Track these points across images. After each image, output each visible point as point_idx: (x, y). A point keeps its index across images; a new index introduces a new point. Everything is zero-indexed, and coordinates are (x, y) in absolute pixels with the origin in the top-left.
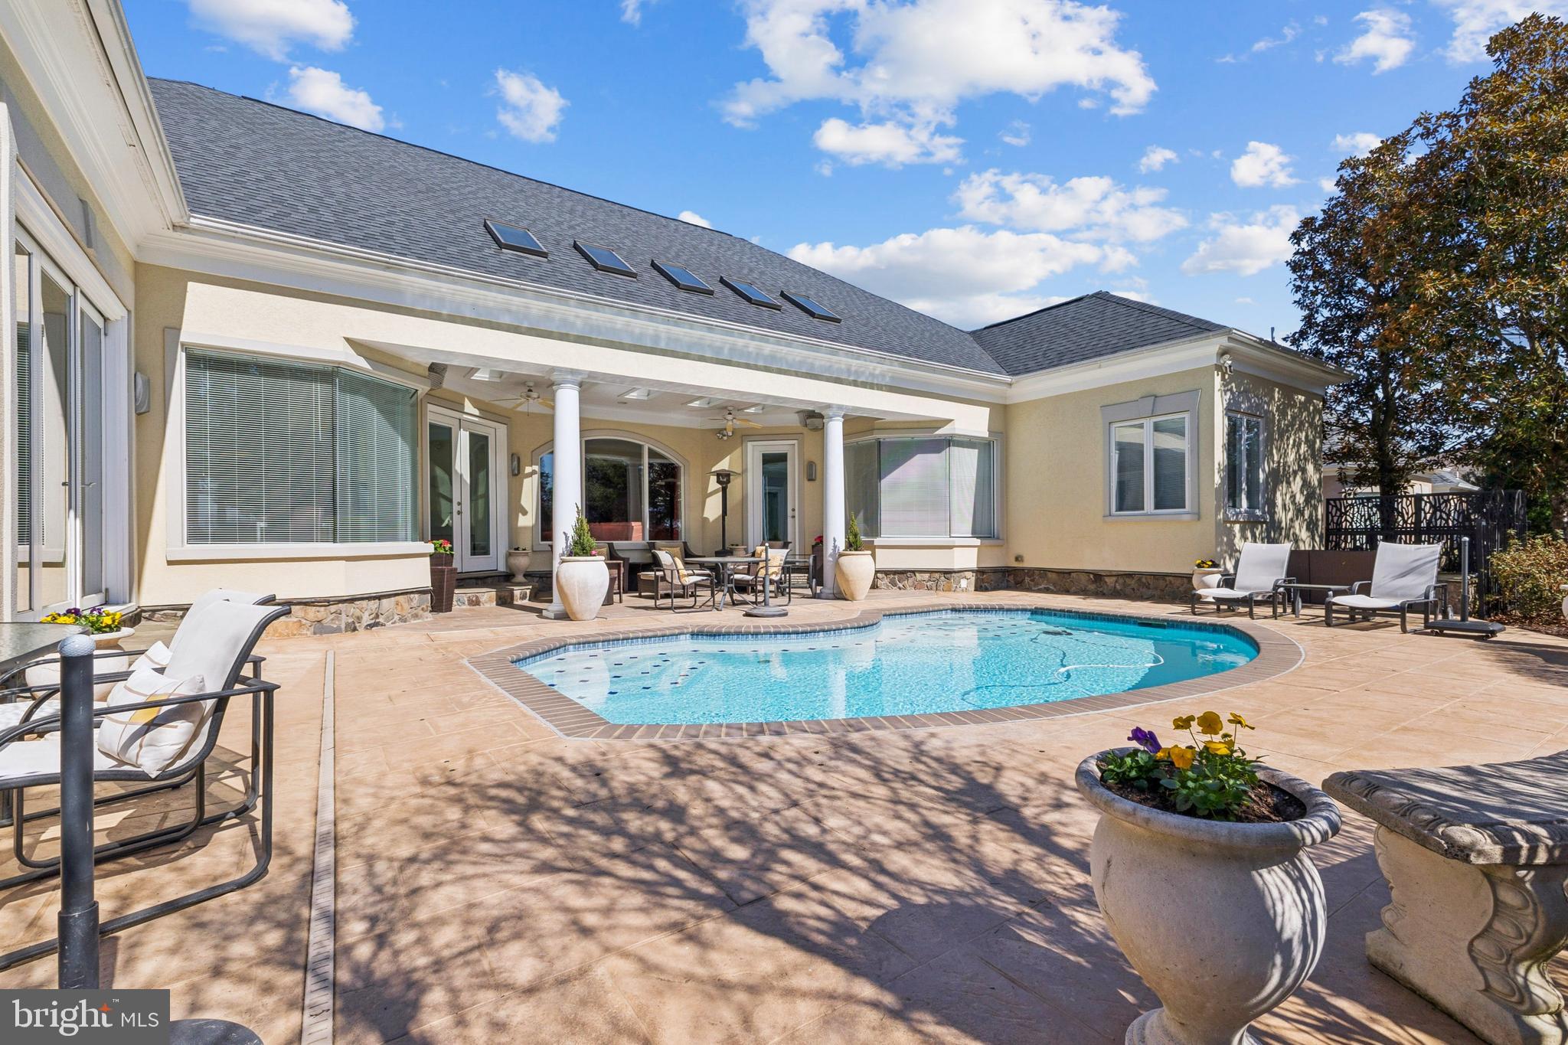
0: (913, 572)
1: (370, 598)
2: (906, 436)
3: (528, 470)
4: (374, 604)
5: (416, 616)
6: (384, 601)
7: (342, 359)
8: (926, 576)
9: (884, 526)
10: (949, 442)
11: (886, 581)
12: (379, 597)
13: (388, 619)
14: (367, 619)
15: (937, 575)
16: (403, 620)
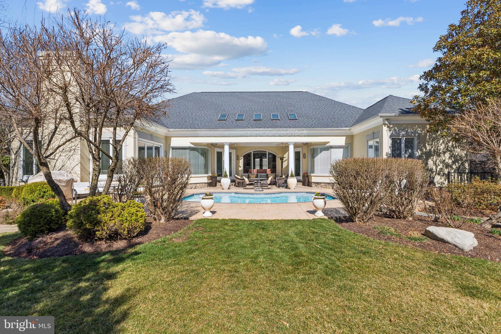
0: (321, 183)
1: (194, 184)
2: (321, 147)
3: (241, 158)
4: (195, 185)
5: (204, 187)
6: (197, 185)
7: (189, 146)
8: (324, 184)
9: (316, 171)
10: (331, 147)
11: (314, 185)
12: (196, 184)
13: (198, 187)
14: (194, 187)
15: (326, 184)
16: (201, 188)
